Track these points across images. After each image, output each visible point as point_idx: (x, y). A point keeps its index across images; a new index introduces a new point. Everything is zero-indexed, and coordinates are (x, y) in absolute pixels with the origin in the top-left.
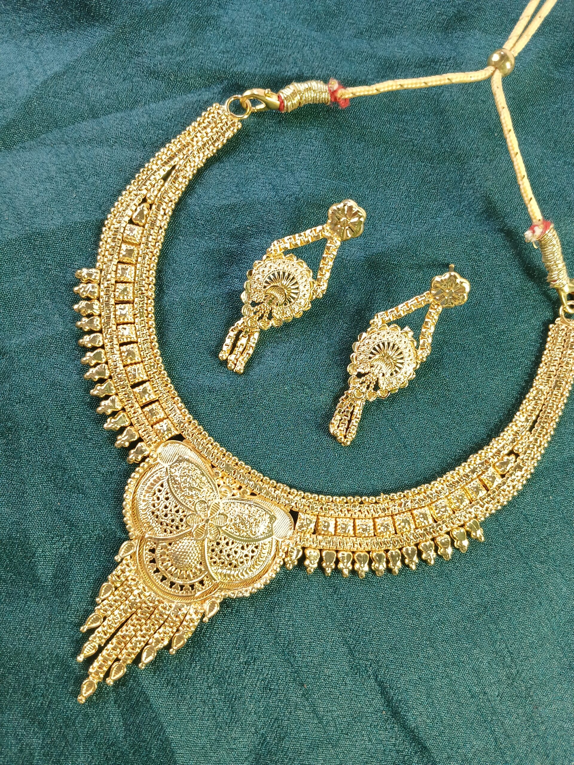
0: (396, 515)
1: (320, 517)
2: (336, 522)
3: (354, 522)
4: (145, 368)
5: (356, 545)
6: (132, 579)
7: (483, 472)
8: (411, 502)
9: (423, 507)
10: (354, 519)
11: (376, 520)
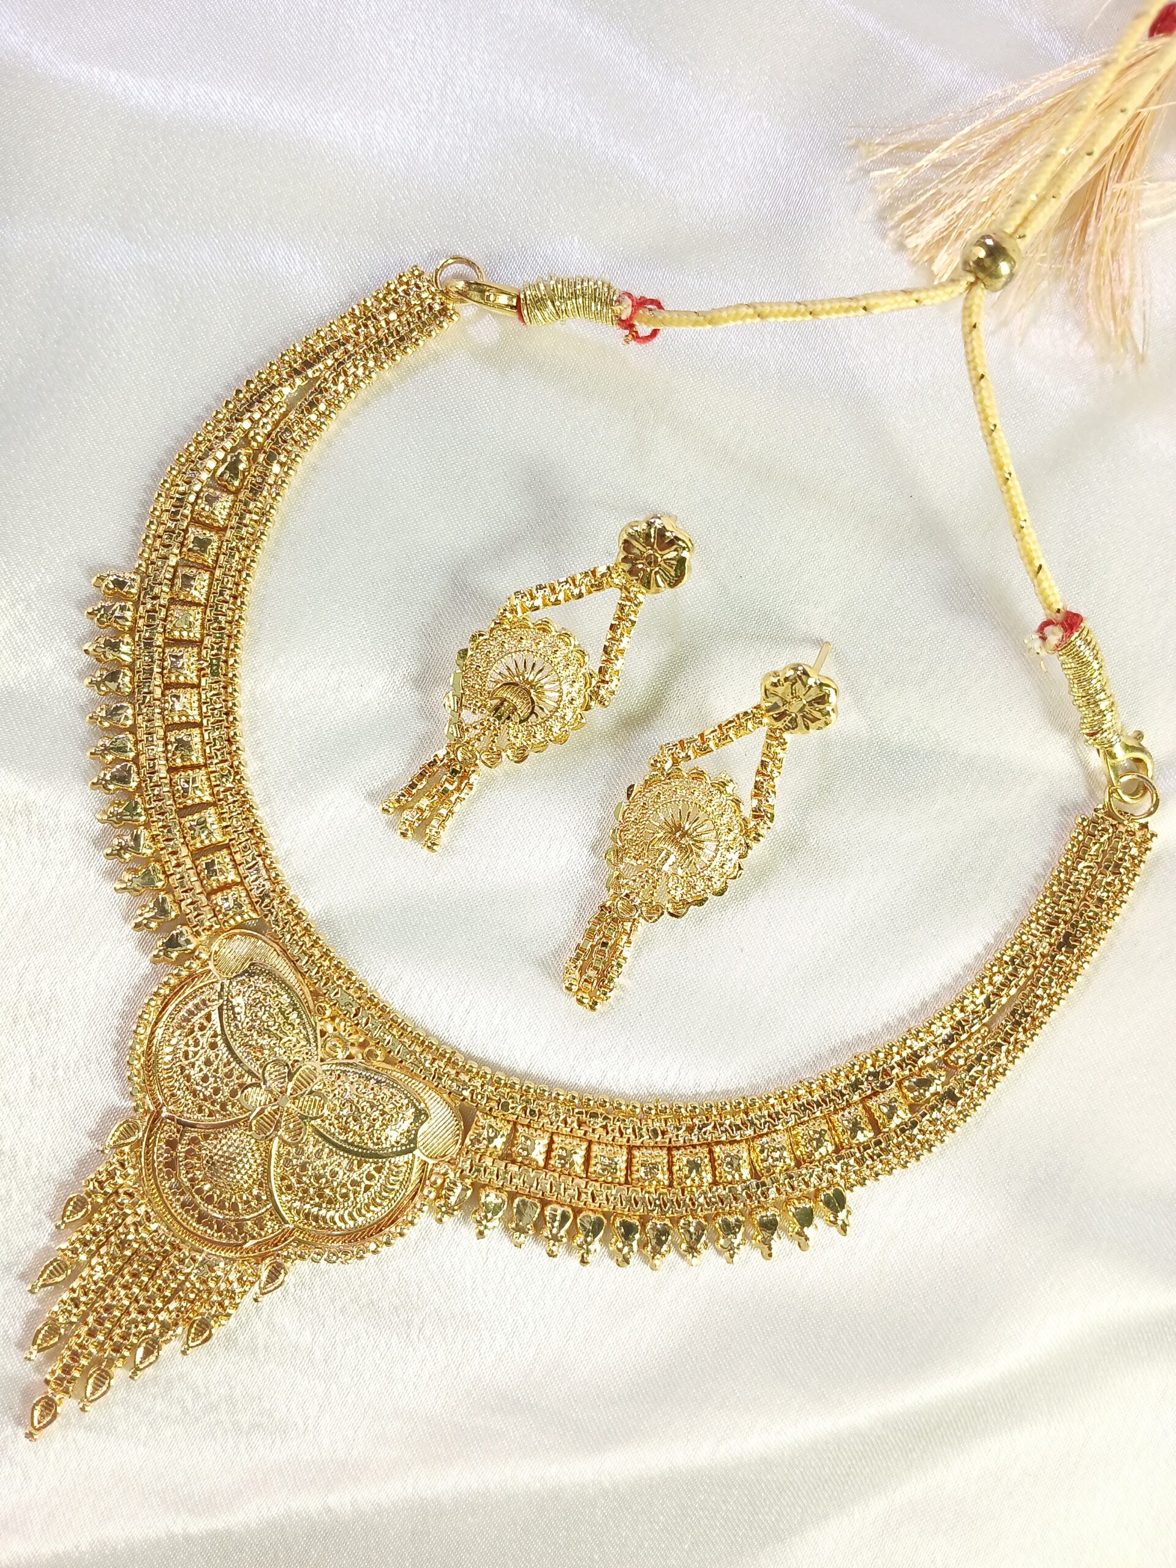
0: (678, 1148)
1: (520, 1128)
2: (552, 1142)
3: (589, 1150)
4: (209, 779)
5: (584, 1196)
6: (126, 1193)
7: (875, 1094)
8: (715, 1127)
9: (738, 1142)
10: (590, 1143)
11: (636, 1153)
